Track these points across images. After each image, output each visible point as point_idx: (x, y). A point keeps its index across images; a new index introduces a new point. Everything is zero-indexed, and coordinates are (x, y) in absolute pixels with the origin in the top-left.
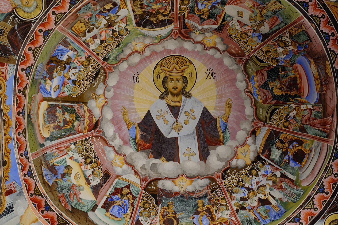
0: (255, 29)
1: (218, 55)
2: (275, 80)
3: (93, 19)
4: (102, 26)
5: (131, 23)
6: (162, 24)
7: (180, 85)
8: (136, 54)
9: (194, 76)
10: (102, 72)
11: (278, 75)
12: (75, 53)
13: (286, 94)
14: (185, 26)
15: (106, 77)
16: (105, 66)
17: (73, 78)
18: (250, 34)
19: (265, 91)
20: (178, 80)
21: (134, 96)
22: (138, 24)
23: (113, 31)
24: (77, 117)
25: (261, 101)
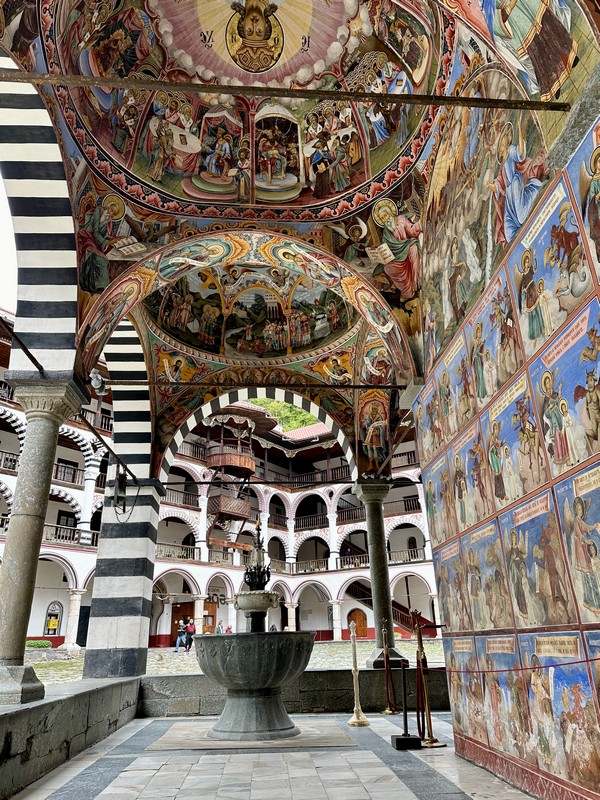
0: (164, 121)
1: (200, 69)
2: (126, 51)
3: (340, 154)
4: (333, 138)
5: (302, 131)
6: (268, 123)
7: (248, 25)
8: (302, 82)
9: (229, 37)
10: (346, 69)
11: (124, 61)
12: (368, 115)
13: (109, 37)
14: (243, 117)
15: (343, 59)
16: (340, 76)
17: (379, 81)
18: (168, 110)
19: (133, 28)
20: (251, 33)
21: (311, 17)
22: (295, 127)
23: (322, 124)
24: (389, 24)
25: (137, 11)
